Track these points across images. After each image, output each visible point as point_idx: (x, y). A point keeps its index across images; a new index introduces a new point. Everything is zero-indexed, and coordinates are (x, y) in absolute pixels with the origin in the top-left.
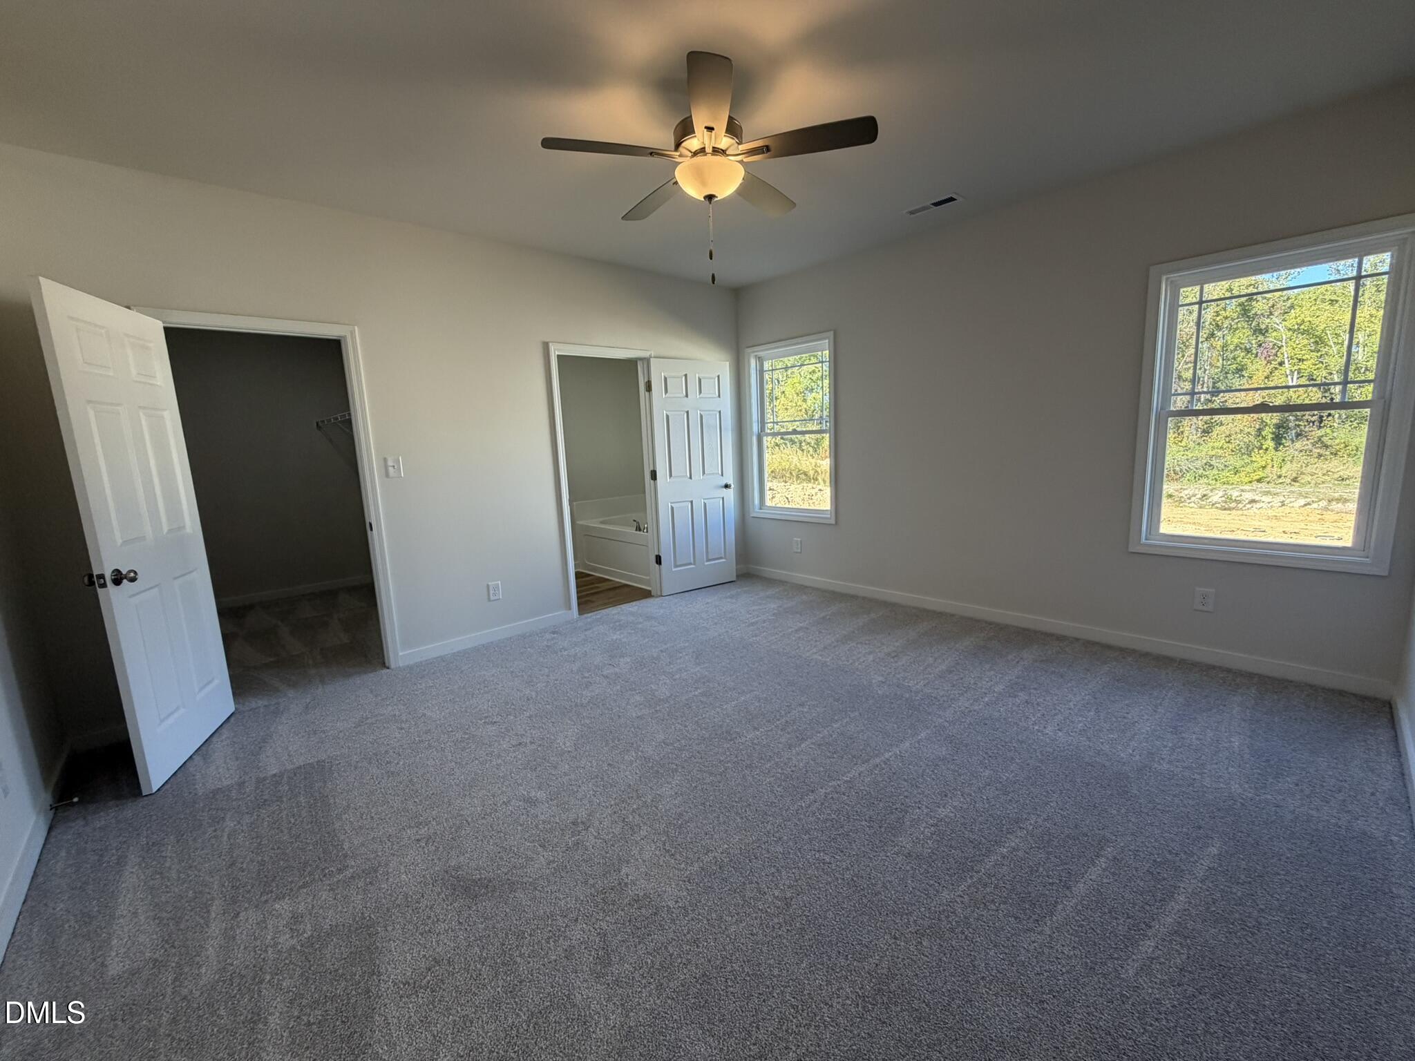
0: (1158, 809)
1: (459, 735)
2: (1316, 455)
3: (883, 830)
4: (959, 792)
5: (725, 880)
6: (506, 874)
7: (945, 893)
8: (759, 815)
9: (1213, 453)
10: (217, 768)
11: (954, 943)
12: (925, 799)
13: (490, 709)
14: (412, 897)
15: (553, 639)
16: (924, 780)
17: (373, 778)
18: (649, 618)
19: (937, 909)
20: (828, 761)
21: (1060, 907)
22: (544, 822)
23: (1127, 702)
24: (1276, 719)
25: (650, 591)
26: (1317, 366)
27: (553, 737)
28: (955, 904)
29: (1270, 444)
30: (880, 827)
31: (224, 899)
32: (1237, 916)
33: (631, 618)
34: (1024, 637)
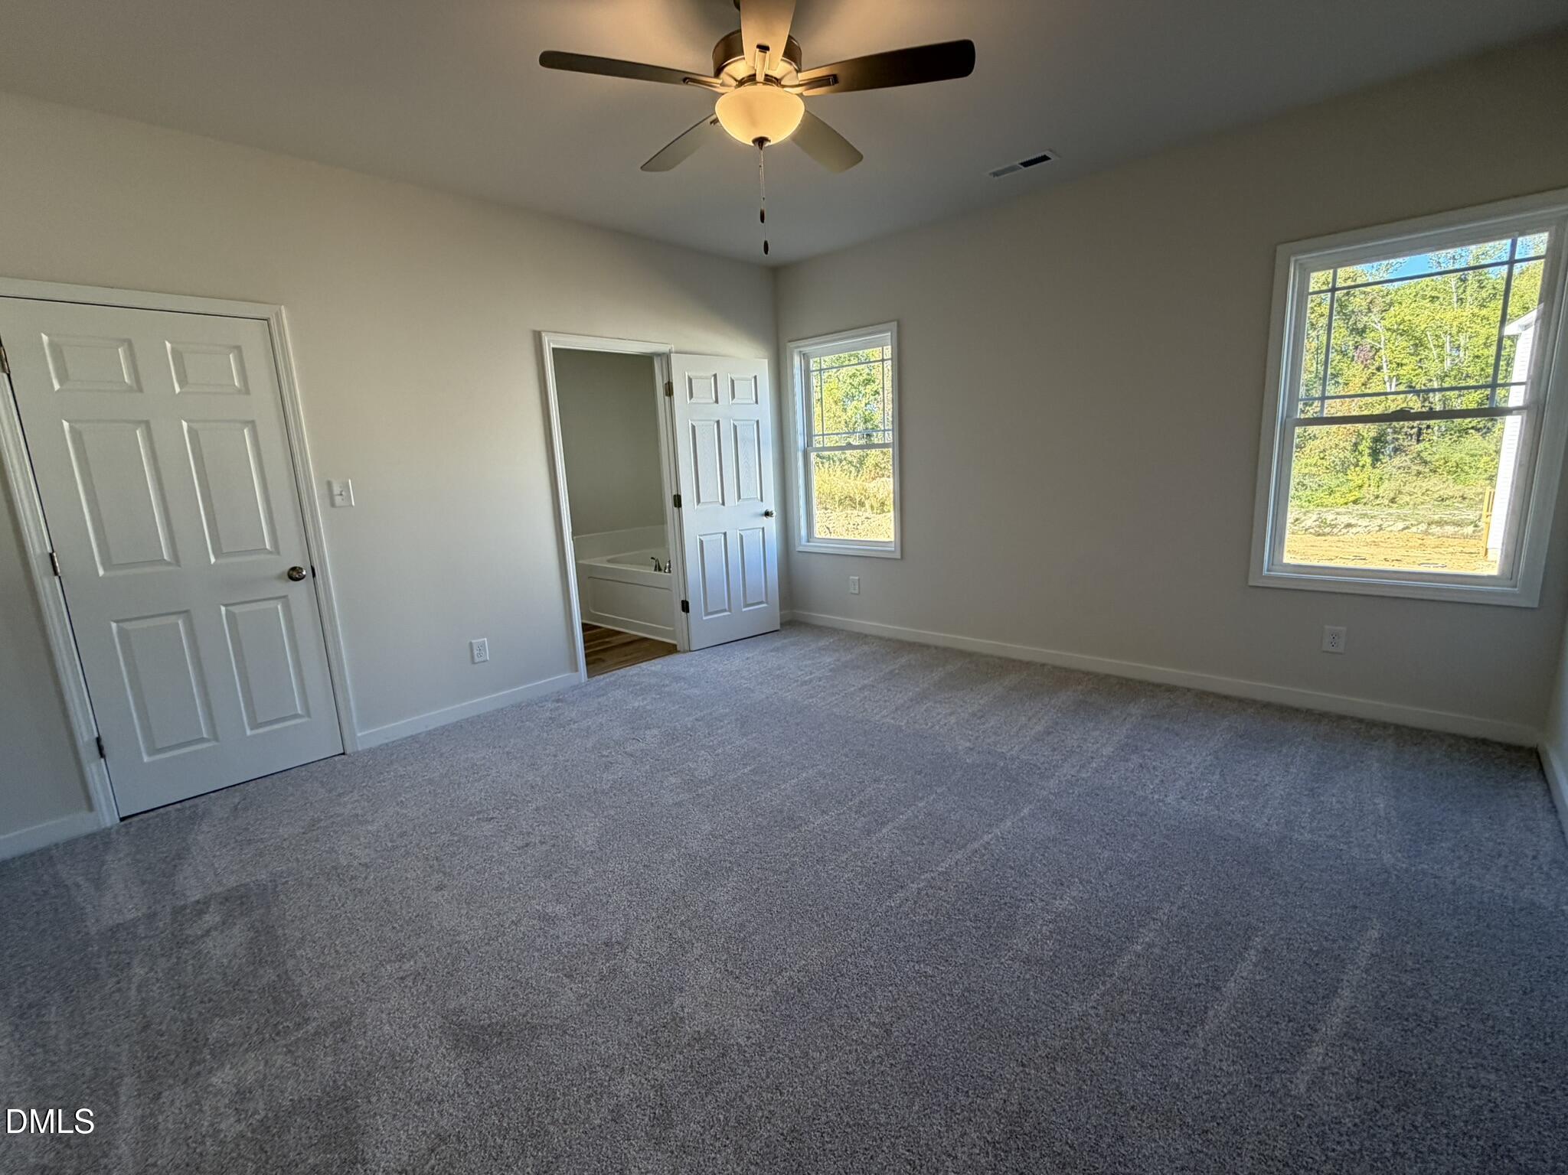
0: (1306, 888)
1: (444, 838)
2: (1415, 472)
3: (992, 931)
4: (1077, 880)
5: (806, 1005)
6: (524, 1016)
7: (1076, 1004)
8: (840, 920)
9: (1307, 471)
10: (115, 897)
11: (1093, 1066)
12: (1037, 889)
13: (484, 802)
14: (400, 1054)
15: (557, 709)
16: (1034, 866)
17: (334, 900)
18: (677, 679)
19: (1069, 1026)
20: (917, 849)
21: (1211, 1013)
22: (568, 944)
23: (1254, 762)
24: (1420, 775)
25: (675, 646)
26: (1417, 372)
27: (569, 835)
28: (1089, 1017)
29: (1367, 460)
30: (989, 928)
31: (137, 1075)
32: (1410, 1010)
33: (653, 681)
34: (1127, 689)
